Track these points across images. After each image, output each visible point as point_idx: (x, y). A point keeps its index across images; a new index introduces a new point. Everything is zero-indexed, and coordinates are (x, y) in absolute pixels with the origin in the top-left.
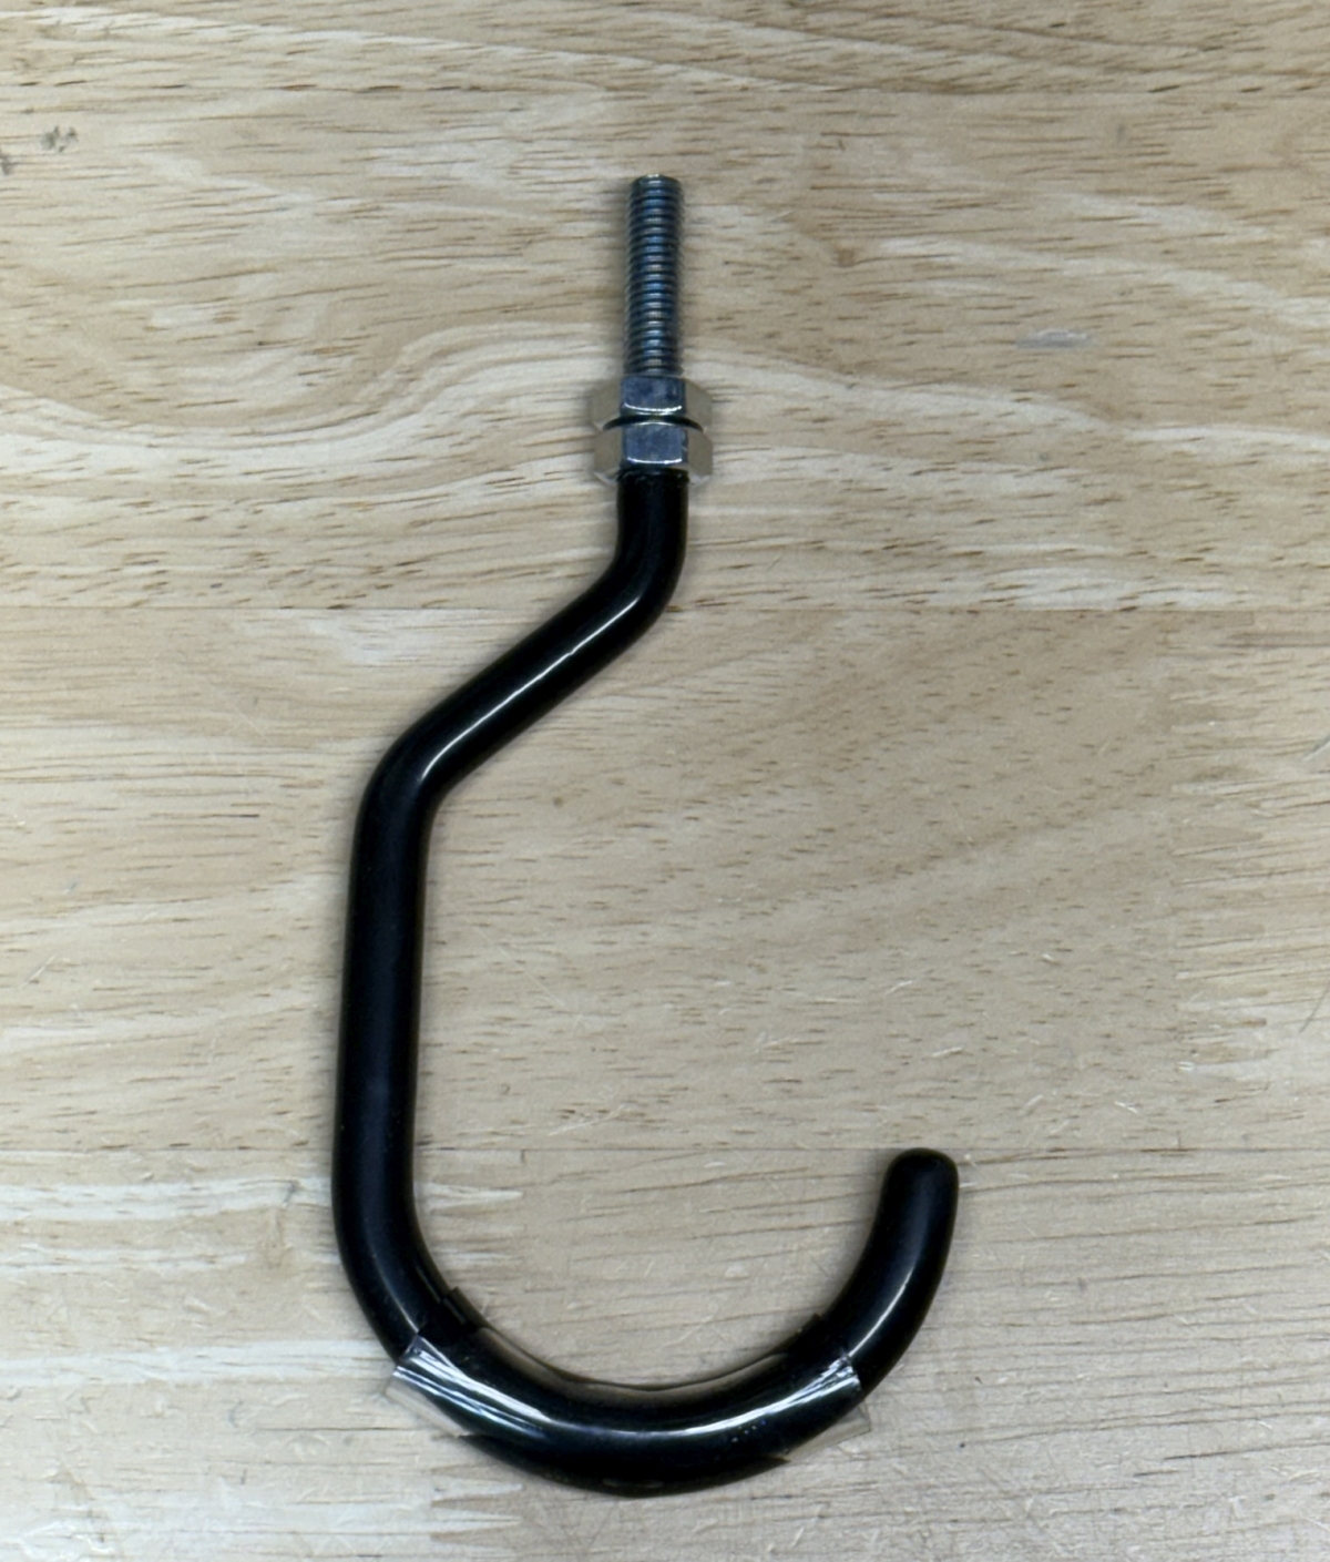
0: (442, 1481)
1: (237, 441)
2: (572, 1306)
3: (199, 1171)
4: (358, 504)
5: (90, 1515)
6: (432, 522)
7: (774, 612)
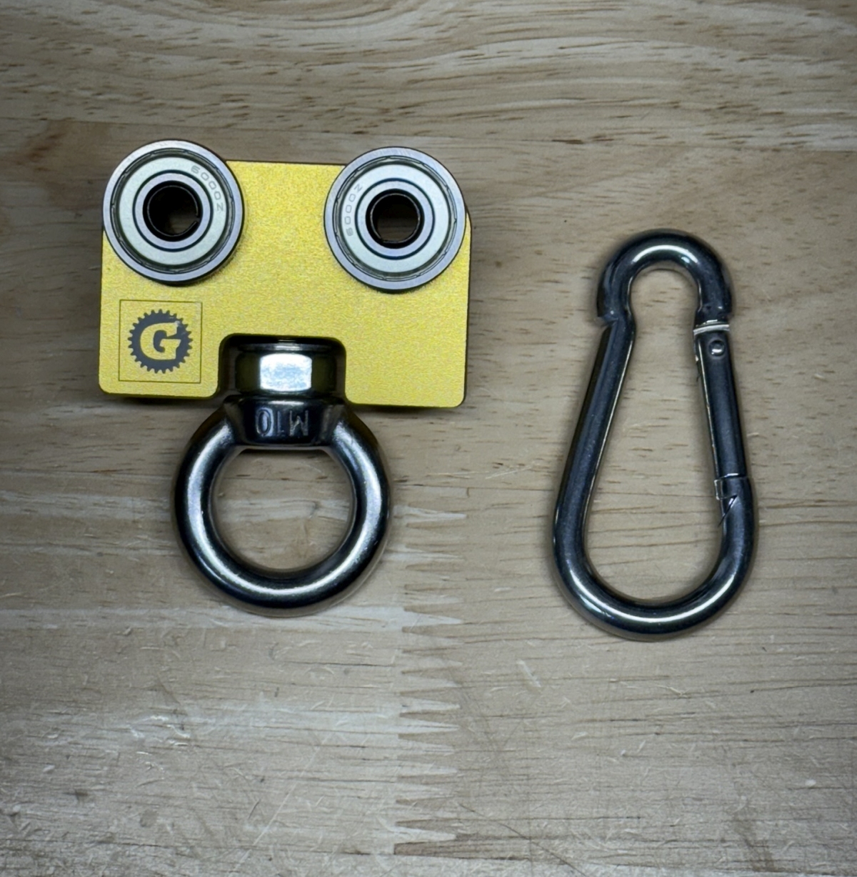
0: (408, 701)
1: (297, 24)
2: (498, 590)
3: (256, 492)
4: (375, 68)
5: (175, 712)
6: (422, 80)
7: (644, 146)
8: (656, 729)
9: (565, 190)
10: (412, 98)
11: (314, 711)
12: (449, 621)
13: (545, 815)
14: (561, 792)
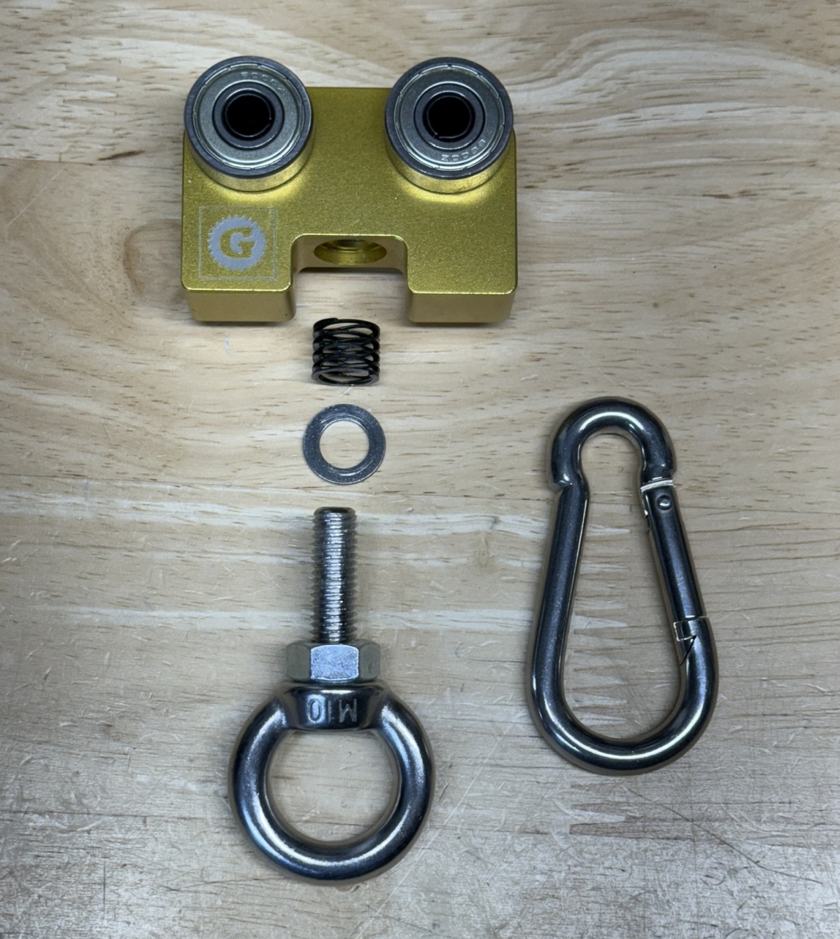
0: (579, 696)
3: (441, 508)
4: (543, 128)
6: (586, 140)
7: (785, 200)
8: (804, 723)
9: (714, 239)
10: (576, 156)
11: (495, 705)
12: (616, 624)
13: (705, 799)
14: (719, 779)
